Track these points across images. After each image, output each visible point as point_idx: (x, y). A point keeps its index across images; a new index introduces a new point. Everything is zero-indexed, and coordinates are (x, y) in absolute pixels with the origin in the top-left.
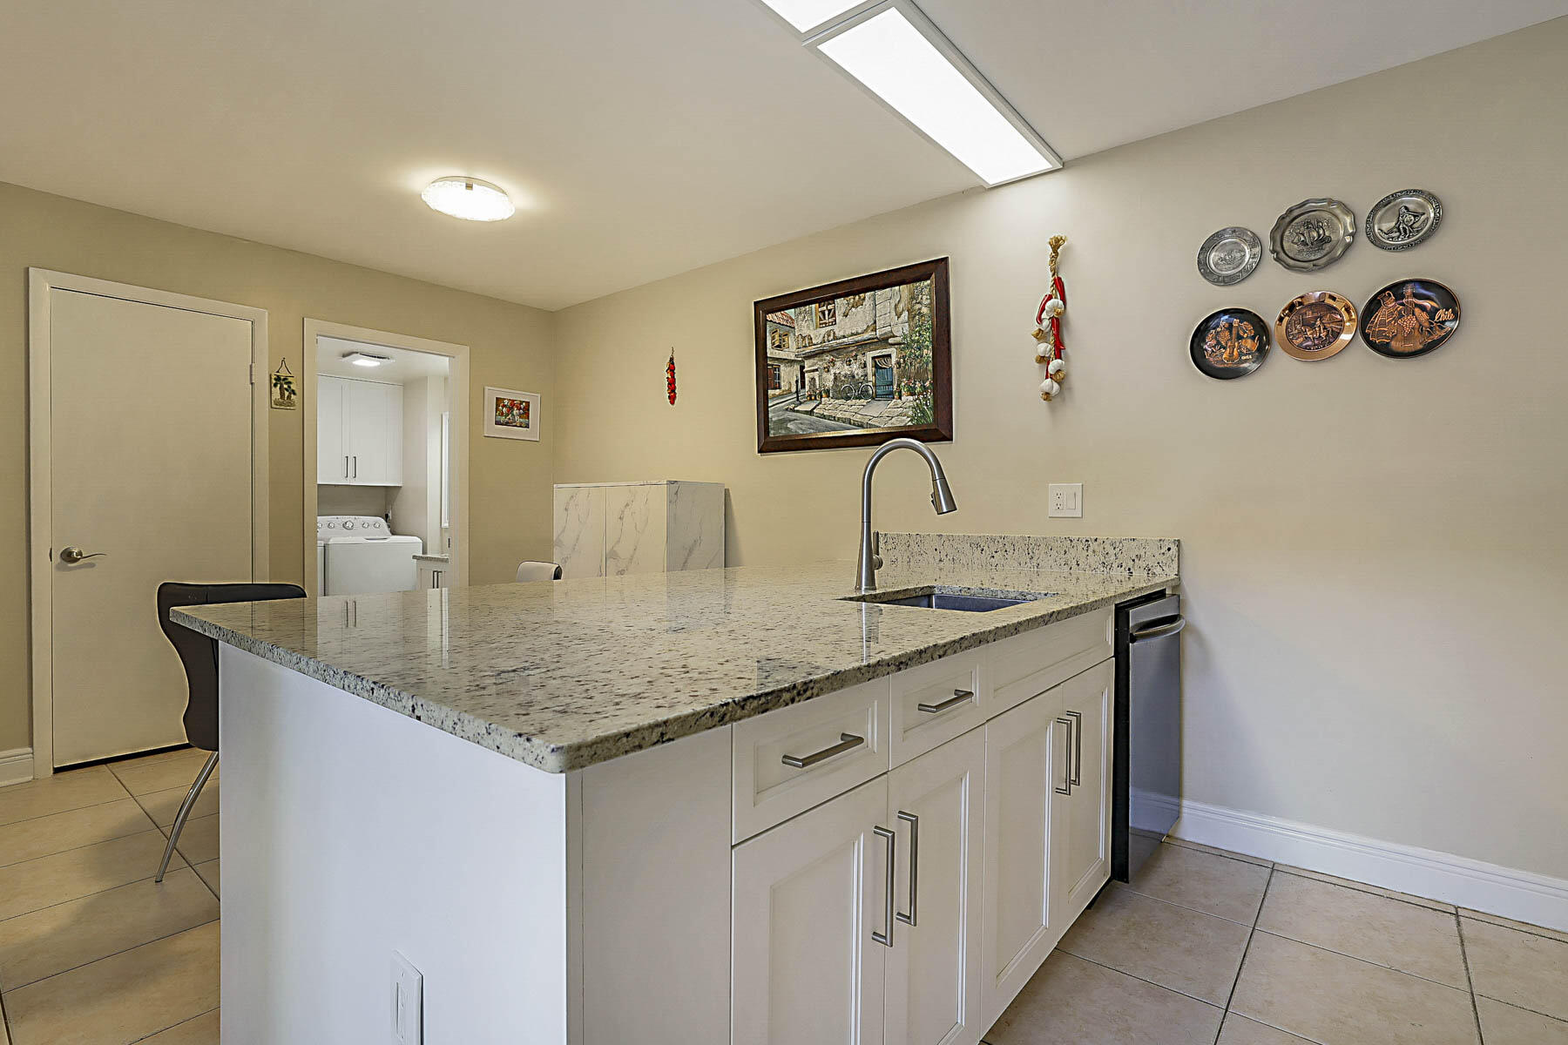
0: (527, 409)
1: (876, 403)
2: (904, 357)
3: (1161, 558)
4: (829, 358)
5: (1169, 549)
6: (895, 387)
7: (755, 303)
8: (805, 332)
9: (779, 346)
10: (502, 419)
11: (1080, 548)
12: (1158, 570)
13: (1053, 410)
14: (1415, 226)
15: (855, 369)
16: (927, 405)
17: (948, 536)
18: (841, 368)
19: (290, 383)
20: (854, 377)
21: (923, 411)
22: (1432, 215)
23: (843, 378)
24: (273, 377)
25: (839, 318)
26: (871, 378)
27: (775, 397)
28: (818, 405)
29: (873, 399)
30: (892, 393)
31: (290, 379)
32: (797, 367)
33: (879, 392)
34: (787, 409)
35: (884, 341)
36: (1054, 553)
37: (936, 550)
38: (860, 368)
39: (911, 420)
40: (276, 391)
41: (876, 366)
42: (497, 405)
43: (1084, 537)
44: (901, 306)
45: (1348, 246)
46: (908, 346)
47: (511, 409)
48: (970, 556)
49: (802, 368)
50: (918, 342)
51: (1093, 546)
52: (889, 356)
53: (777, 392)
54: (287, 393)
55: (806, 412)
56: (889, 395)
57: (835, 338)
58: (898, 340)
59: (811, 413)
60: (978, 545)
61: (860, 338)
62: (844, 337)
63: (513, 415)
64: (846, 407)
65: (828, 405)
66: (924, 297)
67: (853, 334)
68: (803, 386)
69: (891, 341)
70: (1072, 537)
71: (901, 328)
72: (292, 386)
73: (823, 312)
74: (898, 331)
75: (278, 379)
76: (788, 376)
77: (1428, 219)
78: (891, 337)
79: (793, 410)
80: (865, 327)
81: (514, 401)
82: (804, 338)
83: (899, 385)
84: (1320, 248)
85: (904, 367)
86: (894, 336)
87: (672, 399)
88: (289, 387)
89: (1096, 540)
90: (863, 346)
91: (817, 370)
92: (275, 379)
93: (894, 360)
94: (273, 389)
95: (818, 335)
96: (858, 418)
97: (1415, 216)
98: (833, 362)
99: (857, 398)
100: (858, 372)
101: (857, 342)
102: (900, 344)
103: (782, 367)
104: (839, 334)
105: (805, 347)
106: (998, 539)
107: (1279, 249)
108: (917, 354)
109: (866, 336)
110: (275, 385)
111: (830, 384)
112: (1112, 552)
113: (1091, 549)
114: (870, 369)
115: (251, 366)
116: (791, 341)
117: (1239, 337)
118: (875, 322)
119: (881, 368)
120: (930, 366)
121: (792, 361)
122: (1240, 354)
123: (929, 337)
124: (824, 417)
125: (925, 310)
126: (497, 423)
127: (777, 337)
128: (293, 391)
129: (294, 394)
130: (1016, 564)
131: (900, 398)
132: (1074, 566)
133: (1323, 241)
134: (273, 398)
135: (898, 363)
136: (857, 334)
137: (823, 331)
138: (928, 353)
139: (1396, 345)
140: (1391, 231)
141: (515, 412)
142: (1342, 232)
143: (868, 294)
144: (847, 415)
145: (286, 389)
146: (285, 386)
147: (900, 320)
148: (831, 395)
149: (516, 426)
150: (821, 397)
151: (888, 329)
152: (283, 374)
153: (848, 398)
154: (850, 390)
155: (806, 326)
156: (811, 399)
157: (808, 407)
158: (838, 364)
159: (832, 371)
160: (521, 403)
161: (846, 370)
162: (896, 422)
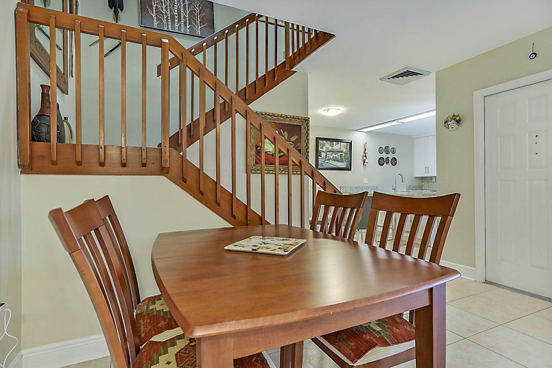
7: (316, 138)
8: (327, 147)
9: (322, 148)
13: (364, 167)
18: (334, 155)
21: (347, 165)
22: (395, 151)
25: (334, 146)
26: (339, 158)
27: (320, 158)
28: (329, 161)
32: (325, 153)
33: (341, 161)
35: (342, 152)
38: (337, 156)
44: (345, 146)
45: (390, 152)
46: (346, 154)
49: (326, 153)
53: (321, 157)
55: (327, 163)
56: (342, 162)
57: (333, 149)
59: (328, 163)
65: (331, 162)
67: (336, 149)
68: (326, 157)
71: (345, 150)
73: (331, 144)
74: (344, 150)
76: (323, 155)
79: (324, 162)
82: (327, 148)
90: (338, 152)
91: (329, 155)
93: (343, 155)
95: (330, 148)
96: (337, 165)
98: (332, 154)
100: (337, 157)
103: (322, 152)
104: (334, 148)
107: (385, 151)
109: (339, 150)
111: (332, 158)
114: (339, 156)
116: (324, 147)
117: (382, 161)
118: (341, 148)
120: (349, 158)
121: (324, 152)
122: (382, 163)
123: (349, 153)
124: (330, 164)
125: (348, 148)
127: (321, 146)
133: (388, 151)
137: (331, 147)
138: (348, 155)
139: (393, 164)
143: (340, 143)
144: (335, 164)
153: (335, 161)
155: (328, 145)
157: (327, 162)
158: (333, 154)
159: (332, 155)
161: (335, 156)
162: (343, 167)
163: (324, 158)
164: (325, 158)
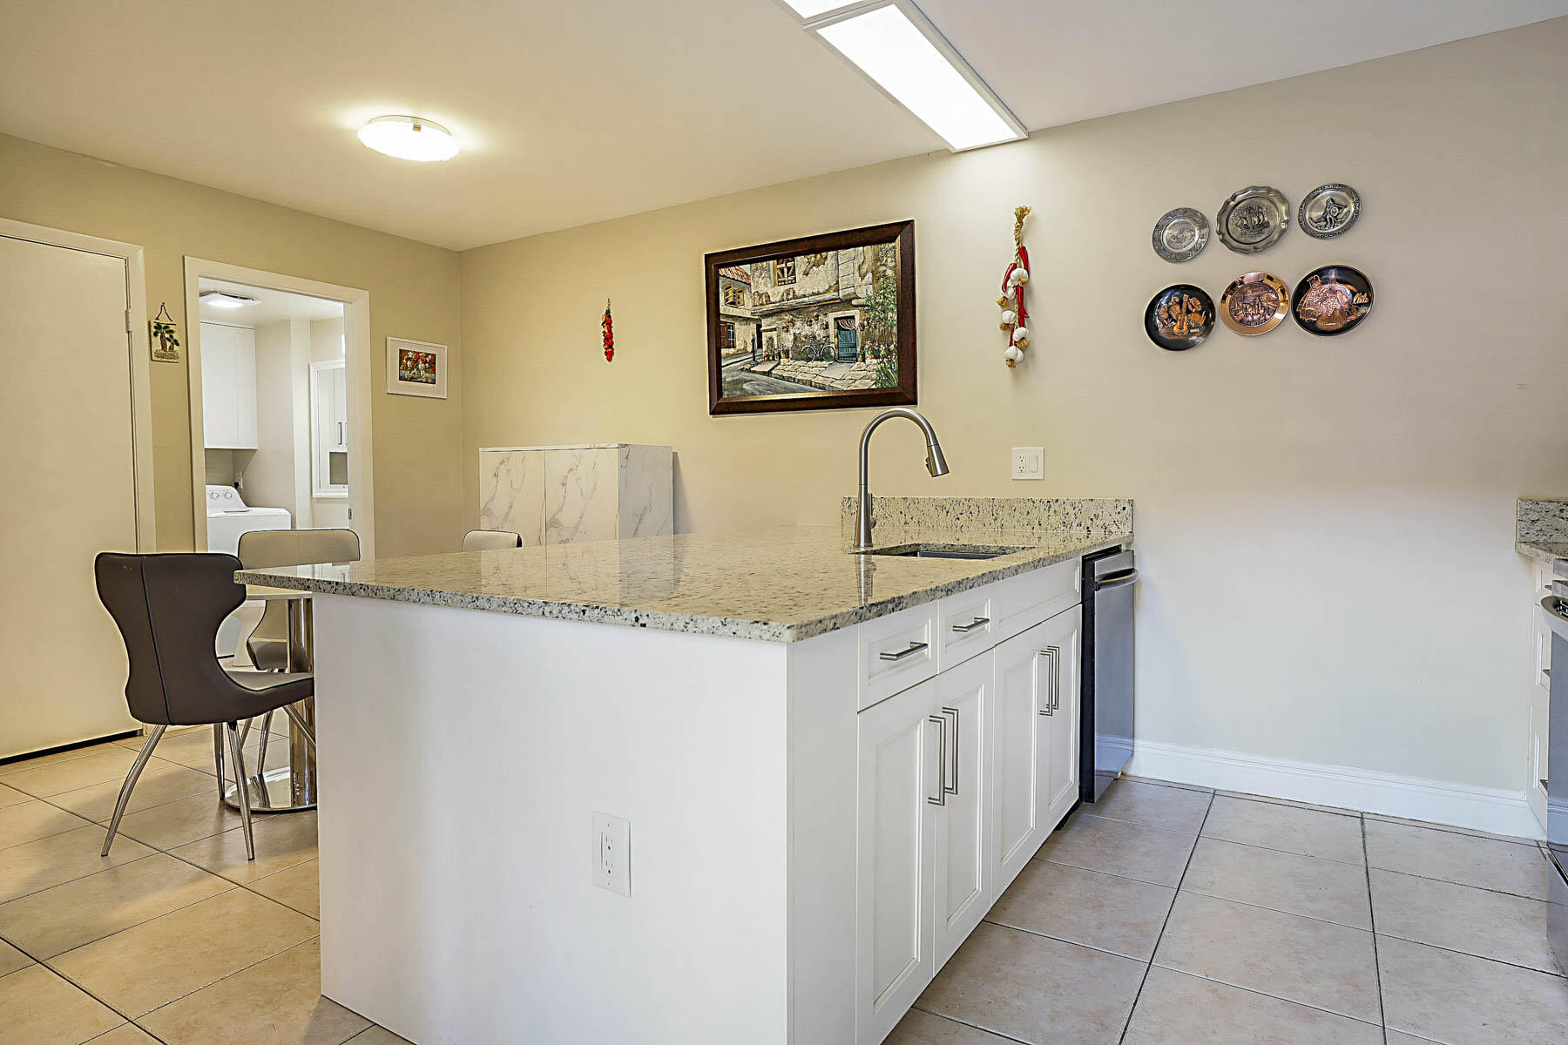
0: (433, 363)
1: (838, 365)
2: (868, 320)
3: (1117, 517)
4: (788, 317)
5: (1124, 509)
6: (859, 349)
7: (707, 257)
8: (762, 289)
9: (733, 303)
10: (407, 374)
11: (1042, 509)
12: (1114, 529)
13: (1016, 376)
14: (1340, 216)
15: (816, 328)
16: (891, 369)
17: (913, 499)
18: (801, 328)
19: (172, 331)
20: (815, 338)
21: (887, 375)
22: (1353, 210)
23: (803, 339)
24: (153, 325)
25: (799, 276)
26: (832, 339)
27: (728, 356)
28: (776, 366)
29: (835, 361)
30: (855, 355)
31: (172, 328)
32: (753, 326)
33: (842, 354)
34: (742, 370)
35: (847, 303)
36: (1017, 513)
37: (901, 513)
38: (822, 329)
39: (875, 384)
40: (157, 341)
41: (839, 328)
42: (401, 359)
43: (1045, 499)
44: (865, 267)
45: (1284, 231)
46: (872, 308)
47: (416, 362)
48: (935, 517)
49: (759, 326)
50: (882, 304)
51: (1055, 506)
52: (853, 317)
53: (732, 351)
54: (169, 344)
55: (764, 373)
56: (853, 358)
57: (795, 297)
58: (862, 301)
59: (769, 373)
60: (943, 508)
61: (821, 298)
62: (805, 296)
63: (418, 369)
64: (806, 369)
65: (787, 366)
66: (889, 260)
67: (814, 294)
68: (760, 346)
69: (854, 302)
70: (1034, 498)
71: (865, 290)
72: (173, 335)
73: (782, 270)
74: (861, 292)
75: (158, 327)
76: (743, 335)
77: (1349, 211)
78: (854, 298)
79: (749, 371)
80: (827, 287)
81: (419, 353)
82: (760, 296)
83: (862, 348)
84: (1260, 233)
85: (868, 330)
86: (858, 298)
87: (609, 355)
88: (171, 337)
89: (1057, 501)
90: (825, 306)
91: (775, 329)
92: (155, 327)
93: (857, 321)
94: (153, 338)
95: (776, 293)
96: (819, 380)
97: (1339, 208)
98: (792, 321)
99: (818, 360)
100: (820, 333)
101: (818, 302)
102: (864, 306)
103: (737, 325)
104: (799, 293)
105: (762, 304)
106: (963, 501)
107: (1224, 230)
108: (882, 317)
109: (827, 296)
110: (156, 334)
111: (789, 345)
112: (1072, 512)
113: (1052, 510)
114: (832, 330)
115: (127, 312)
116: (747, 298)
117: (1188, 312)
118: (838, 283)
119: (844, 330)
120: (895, 330)
121: (747, 320)
122: (1190, 327)
123: (894, 300)
124: (783, 378)
125: (890, 273)
126: (401, 378)
127: (731, 293)
128: (175, 341)
129: (178, 345)
130: (980, 526)
131: (864, 361)
132: (1037, 526)
133: (1264, 225)
134: (154, 350)
135: (862, 325)
136: (819, 294)
137: (782, 289)
138: (893, 316)
139: (1321, 325)
140: (1319, 221)
141: (421, 365)
142: (1278, 219)
143: (831, 253)
144: (808, 377)
145: (168, 339)
146: (167, 336)
147: (864, 281)
148: (790, 356)
149: (421, 382)
150: (780, 358)
151: (852, 290)
152: (164, 320)
153: (809, 360)
154: (813, 351)
155: (764, 282)
156: (768, 359)
157: (767, 367)
158: (798, 324)
159: (792, 331)
160: (427, 355)
161: (807, 330)
162: (860, 385)
163: (750, 349)
164: (753, 352)
